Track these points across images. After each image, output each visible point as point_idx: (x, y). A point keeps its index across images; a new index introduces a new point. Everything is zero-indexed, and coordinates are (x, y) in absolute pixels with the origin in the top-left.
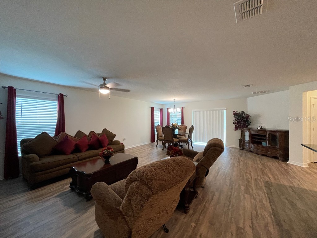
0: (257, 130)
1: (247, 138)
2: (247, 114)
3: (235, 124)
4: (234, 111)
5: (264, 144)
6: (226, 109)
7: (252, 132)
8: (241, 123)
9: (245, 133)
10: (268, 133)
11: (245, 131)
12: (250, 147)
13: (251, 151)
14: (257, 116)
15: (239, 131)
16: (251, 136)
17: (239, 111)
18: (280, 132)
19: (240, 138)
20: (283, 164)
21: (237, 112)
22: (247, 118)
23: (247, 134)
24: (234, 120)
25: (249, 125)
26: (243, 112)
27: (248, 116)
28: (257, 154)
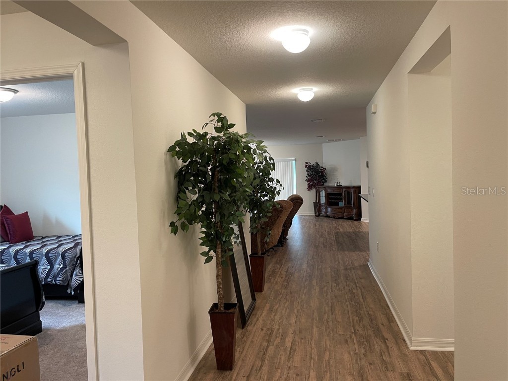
0: (334, 188)
1: (323, 200)
2: (322, 167)
3: (308, 181)
4: (306, 163)
5: (341, 204)
6: (296, 160)
7: (329, 191)
8: (315, 180)
9: (321, 193)
10: (344, 190)
11: (321, 189)
12: (327, 212)
13: (327, 216)
14: (334, 169)
15: (314, 191)
16: (328, 196)
17: (313, 163)
18: (354, 187)
19: (315, 202)
20: (356, 223)
21: (311, 165)
22: (322, 172)
23: (323, 194)
24: (307, 175)
25: (326, 181)
26: (317, 163)
27: (324, 169)
28: (334, 218)
